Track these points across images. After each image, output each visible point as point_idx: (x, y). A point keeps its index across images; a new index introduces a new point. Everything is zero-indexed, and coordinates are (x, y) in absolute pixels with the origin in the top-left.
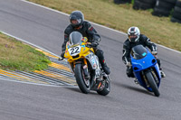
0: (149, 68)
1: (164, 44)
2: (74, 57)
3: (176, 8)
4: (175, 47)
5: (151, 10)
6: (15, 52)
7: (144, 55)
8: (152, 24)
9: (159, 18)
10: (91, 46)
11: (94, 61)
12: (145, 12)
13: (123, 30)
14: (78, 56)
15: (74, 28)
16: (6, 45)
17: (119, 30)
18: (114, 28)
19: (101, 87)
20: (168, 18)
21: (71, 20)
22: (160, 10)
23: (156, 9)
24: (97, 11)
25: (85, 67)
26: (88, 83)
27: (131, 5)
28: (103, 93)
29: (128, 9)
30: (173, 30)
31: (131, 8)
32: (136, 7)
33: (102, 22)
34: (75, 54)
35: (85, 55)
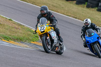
0: (95, 42)
5: (97, 8)
6: (21, 31)
7: (92, 34)
8: (97, 16)
12: (93, 9)
13: (81, 20)
15: (42, 15)
16: (15, 27)
17: (79, 19)
18: (76, 18)
19: (57, 50)
21: (41, 11)
23: (99, 8)
24: (66, 9)
25: (48, 38)
26: (49, 47)
27: (85, 5)
29: (84, 7)
31: (85, 7)
32: (88, 7)
33: (69, 15)
35: (48, 31)
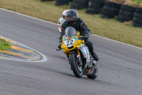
1: (97, 34)
2: (69, 48)
3: (105, 7)
4: (106, 36)
5: (85, 10)
9: (91, 16)
10: (82, 39)
11: (85, 51)
12: (81, 11)
14: (72, 47)
19: (90, 72)
20: (99, 15)
22: (93, 10)
23: (89, 9)
25: (78, 56)
26: (80, 69)
27: (69, 6)
28: (92, 77)
30: (103, 24)
34: (70, 46)
35: (78, 47)
